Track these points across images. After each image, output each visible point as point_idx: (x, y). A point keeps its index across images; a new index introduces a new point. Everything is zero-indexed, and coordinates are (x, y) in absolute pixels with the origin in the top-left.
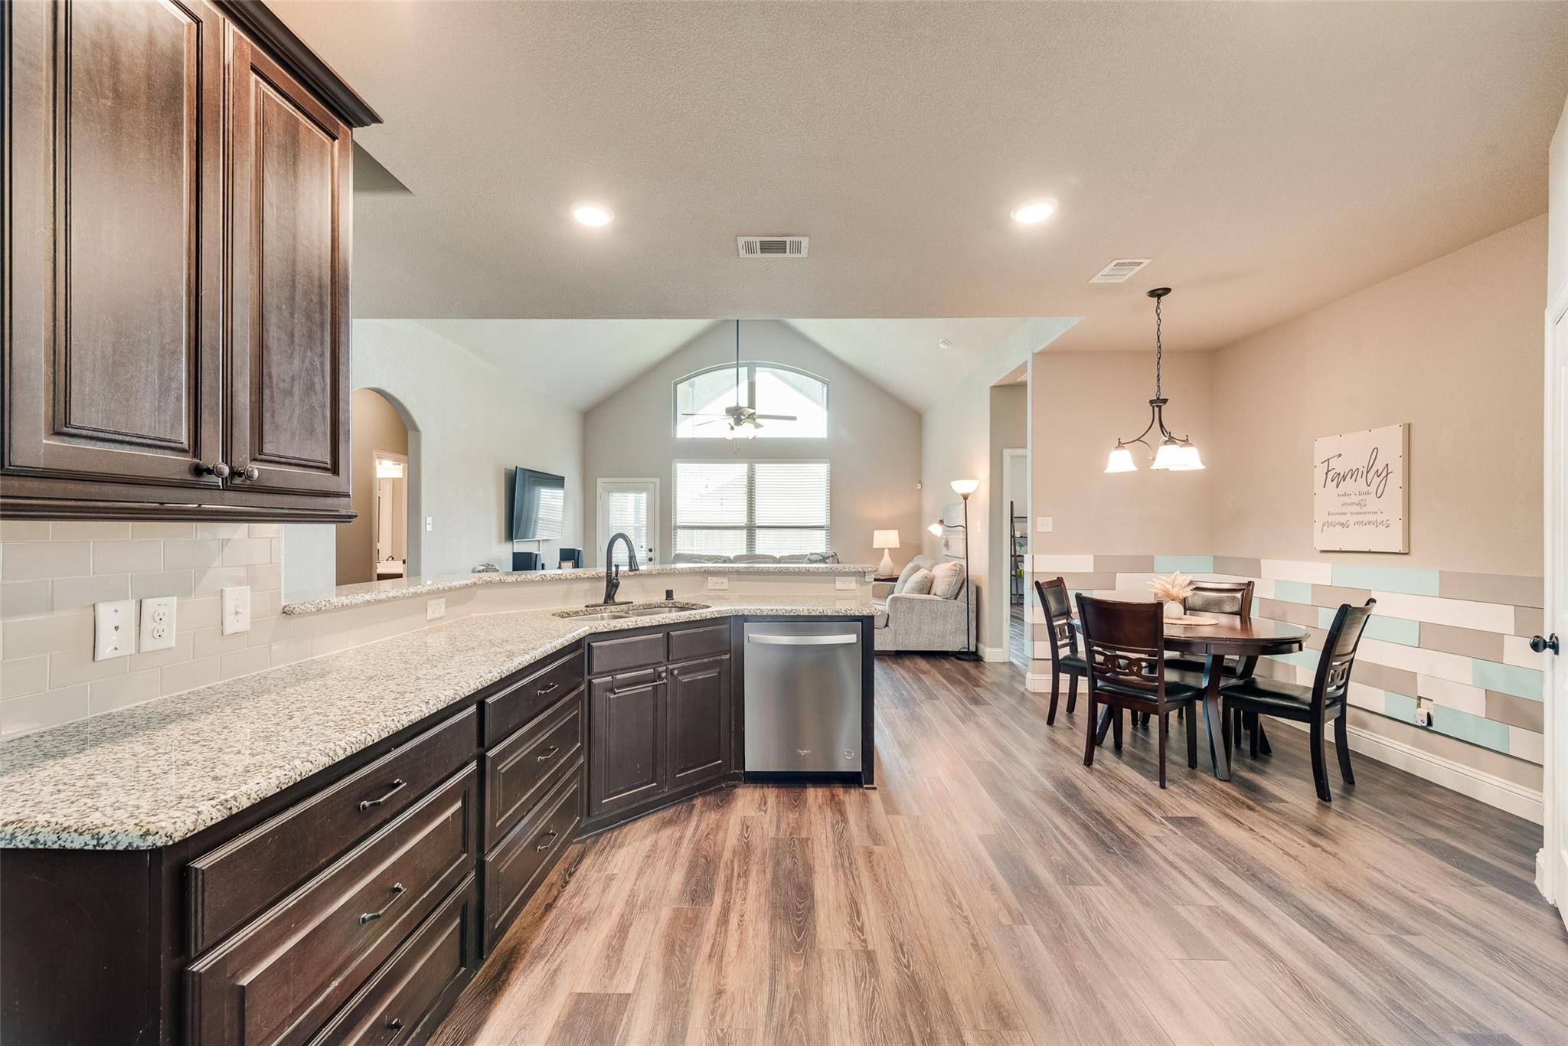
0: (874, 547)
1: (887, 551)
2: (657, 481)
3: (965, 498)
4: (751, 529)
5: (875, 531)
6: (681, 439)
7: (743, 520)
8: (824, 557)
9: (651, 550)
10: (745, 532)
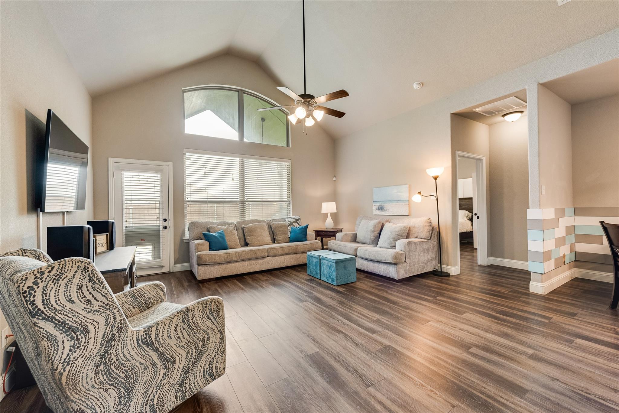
0: (322, 212)
1: (329, 215)
2: (171, 164)
3: (436, 178)
4: (243, 203)
5: (323, 203)
6: (186, 134)
7: (237, 197)
8: (296, 220)
9: (165, 220)
10: (239, 205)
